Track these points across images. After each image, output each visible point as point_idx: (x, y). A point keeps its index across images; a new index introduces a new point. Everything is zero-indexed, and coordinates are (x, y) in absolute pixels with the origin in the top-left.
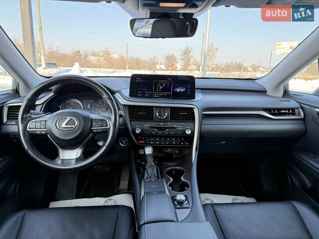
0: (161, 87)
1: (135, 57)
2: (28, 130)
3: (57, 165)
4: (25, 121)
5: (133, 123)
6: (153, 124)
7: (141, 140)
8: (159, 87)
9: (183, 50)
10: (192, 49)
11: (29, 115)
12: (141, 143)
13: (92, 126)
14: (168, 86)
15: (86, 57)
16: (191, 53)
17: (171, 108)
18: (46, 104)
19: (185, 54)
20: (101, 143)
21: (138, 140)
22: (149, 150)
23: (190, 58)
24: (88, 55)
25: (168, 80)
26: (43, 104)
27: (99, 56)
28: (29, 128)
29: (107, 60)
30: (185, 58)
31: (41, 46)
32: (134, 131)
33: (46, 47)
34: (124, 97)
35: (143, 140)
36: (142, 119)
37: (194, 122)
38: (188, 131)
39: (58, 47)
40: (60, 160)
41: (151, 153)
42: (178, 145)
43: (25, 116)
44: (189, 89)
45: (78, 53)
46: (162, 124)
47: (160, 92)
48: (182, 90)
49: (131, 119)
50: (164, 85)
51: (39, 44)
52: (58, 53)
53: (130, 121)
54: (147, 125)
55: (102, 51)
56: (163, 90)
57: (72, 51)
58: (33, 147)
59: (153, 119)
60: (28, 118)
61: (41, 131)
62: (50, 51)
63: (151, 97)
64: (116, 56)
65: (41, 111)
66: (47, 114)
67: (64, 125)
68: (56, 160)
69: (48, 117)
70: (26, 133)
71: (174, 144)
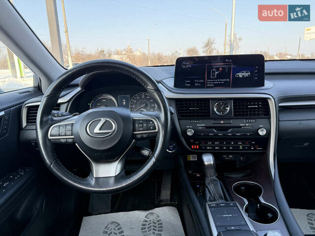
0: (216, 73)
1: (156, 53)
2: (50, 138)
3: (90, 185)
4: (45, 125)
5: (182, 122)
6: (210, 123)
7: (194, 144)
8: (214, 72)
9: (205, 42)
10: (214, 40)
11: (50, 117)
12: (194, 149)
13: (134, 130)
14: (227, 71)
15: (110, 56)
16: (213, 45)
17: (235, 100)
18: (73, 102)
19: (206, 46)
20: (146, 152)
21: (190, 144)
22: (208, 160)
23: (212, 50)
24: (111, 54)
25: (227, 62)
26: (68, 101)
27: (122, 55)
28: (51, 136)
29: (130, 58)
30: (208, 50)
31: (68, 48)
32: (184, 132)
33: (73, 49)
34: (168, 89)
35: (197, 144)
36: (194, 116)
37: (269, 118)
38: (262, 131)
39: (84, 48)
40: (94, 179)
41: (212, 163)
42: (246, 150)
43: (45, 119)
44: (256, 73)
45: (102, 53)
46: (222, 122)
47: (215, 79)
48: (246, 74)
49: (180, 117)
50: (221, 69)
51: (66, 47)
52: (83, 54)
53: (179, 119)
54: (201, 125)
55: (125, 49)
56: (219, 76)
57: (97, 51)
58: (57, 161)
59: (209, 116)
60: (49, 122)
61: (66, 139)
62: (76, 52)
63: (203, 86)
64: (138, 53)
65: (66, 111)
66: (74, 115)
67: (97, 130)
68: (89, 178)
69: (75, 119)
70: (48, 142)
71: (241, 150)
